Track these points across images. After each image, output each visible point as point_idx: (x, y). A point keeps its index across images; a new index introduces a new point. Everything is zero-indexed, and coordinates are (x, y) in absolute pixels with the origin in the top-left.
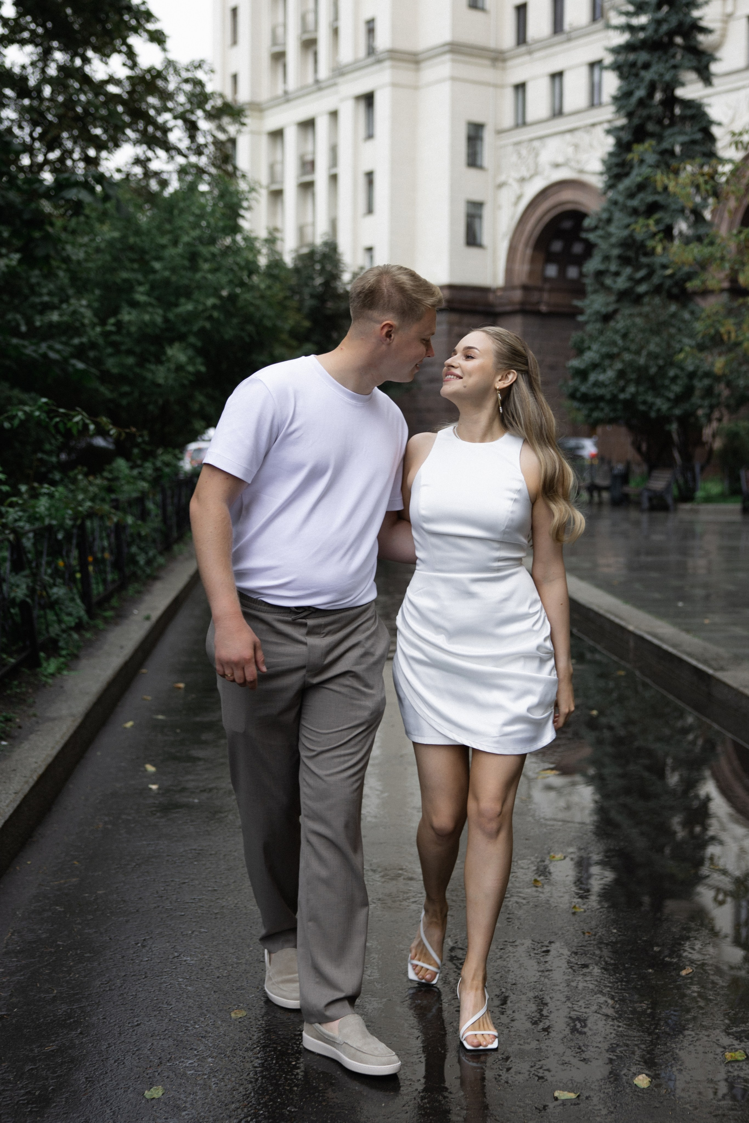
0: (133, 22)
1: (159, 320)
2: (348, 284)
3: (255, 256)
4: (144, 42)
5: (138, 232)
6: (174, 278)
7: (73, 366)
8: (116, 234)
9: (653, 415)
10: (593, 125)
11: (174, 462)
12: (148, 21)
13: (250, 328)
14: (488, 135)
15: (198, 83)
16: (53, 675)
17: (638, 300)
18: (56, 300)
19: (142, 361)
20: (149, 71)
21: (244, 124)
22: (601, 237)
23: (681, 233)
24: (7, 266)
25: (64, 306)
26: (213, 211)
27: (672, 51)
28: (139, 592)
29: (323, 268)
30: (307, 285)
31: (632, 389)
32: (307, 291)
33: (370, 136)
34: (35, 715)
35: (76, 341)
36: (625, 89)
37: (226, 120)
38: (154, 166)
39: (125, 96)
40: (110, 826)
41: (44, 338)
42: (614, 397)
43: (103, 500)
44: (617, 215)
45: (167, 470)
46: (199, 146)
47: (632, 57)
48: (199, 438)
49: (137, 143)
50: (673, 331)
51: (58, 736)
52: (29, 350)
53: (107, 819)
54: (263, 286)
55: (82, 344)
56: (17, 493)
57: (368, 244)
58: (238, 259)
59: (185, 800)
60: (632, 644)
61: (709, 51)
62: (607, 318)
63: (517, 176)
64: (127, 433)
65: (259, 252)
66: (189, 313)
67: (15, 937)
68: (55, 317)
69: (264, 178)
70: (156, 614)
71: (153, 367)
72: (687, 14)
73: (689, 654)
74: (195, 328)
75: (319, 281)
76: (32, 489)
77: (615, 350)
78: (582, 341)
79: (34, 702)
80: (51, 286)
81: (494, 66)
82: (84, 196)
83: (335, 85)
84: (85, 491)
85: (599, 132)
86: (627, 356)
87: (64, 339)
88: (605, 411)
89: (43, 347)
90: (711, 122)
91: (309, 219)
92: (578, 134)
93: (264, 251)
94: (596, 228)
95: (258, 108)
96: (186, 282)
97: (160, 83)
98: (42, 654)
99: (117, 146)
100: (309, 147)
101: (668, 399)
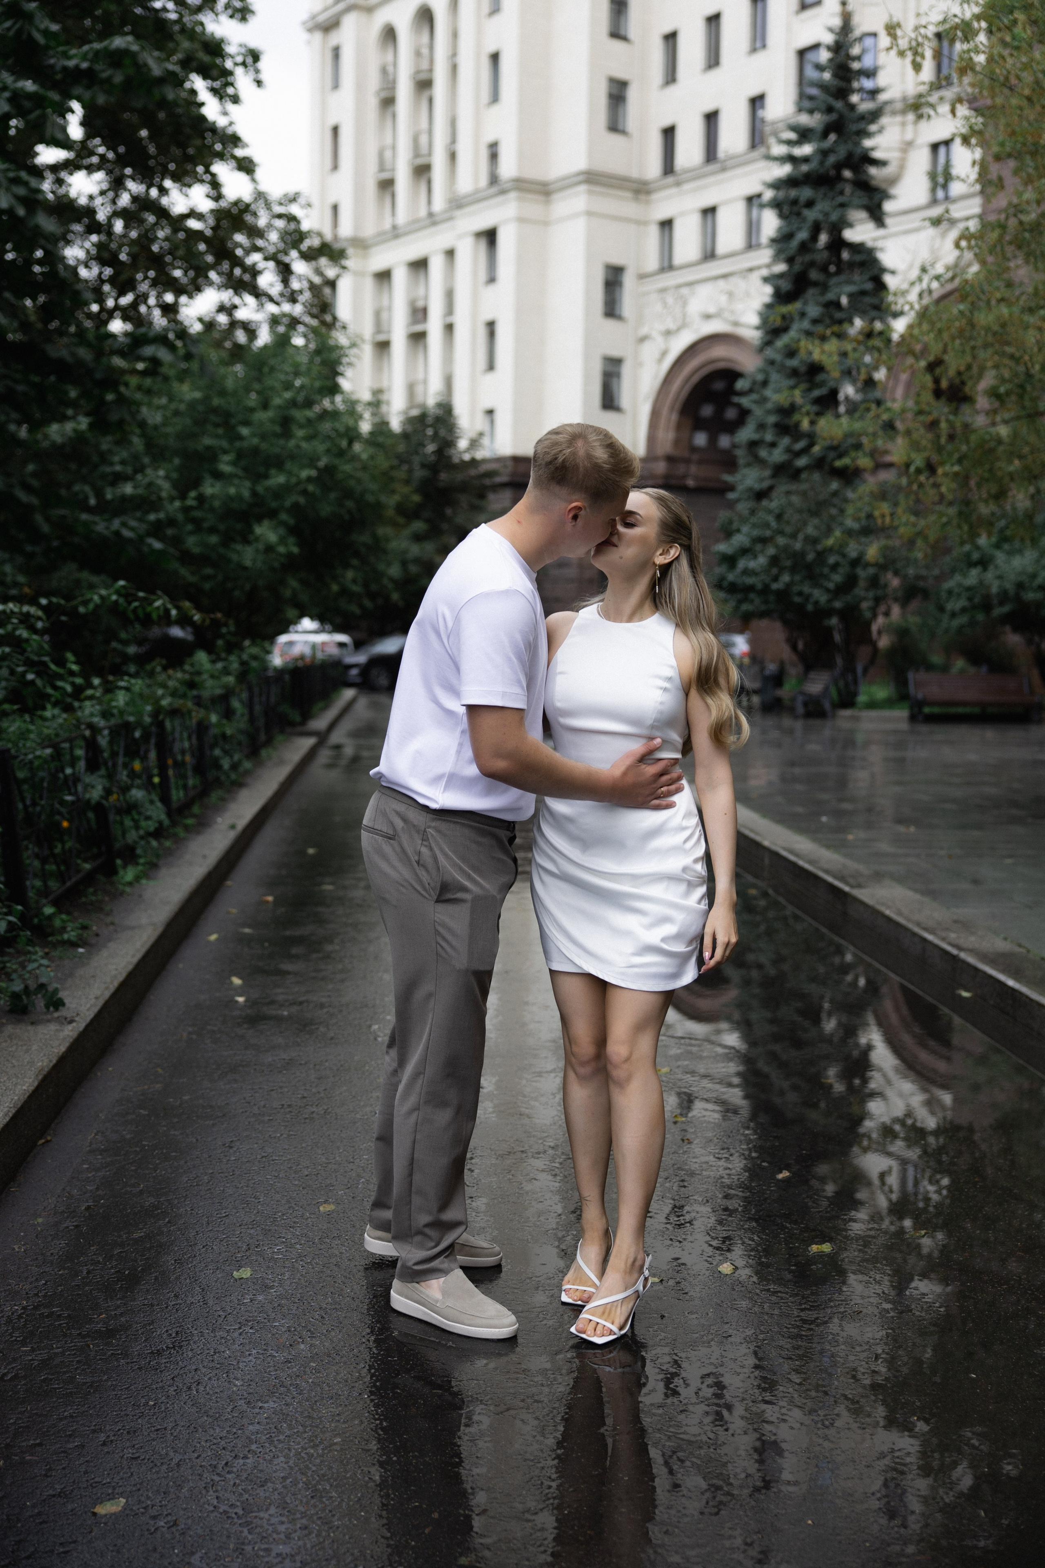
0: (218, 147)
1: (246, 494)
2: (465, 452)
3: (356, 422)
4: (232, 170)
5: (223, 393)
6: (264, 446)
7: (150, 546)
8: (197, 395)
9: (810, 607)
10: (751, 270)
11: (262, 655)
12: (236, 146)
13: (350, 504)
14: (629, 281)
15: (291, 219)
16: (130, 884)
17: (795, 474)
18: (129, 470)
19: (227, 540)
20: (236, 203)
21: (344, 268)
22: (755, 402)
23: (847, 398)
24: (75, 431)
25: (139, 477)
26: (309, 370)
27: (839, 186)
28: (223, 799)
29: (436, 434)
30: (417, 453)
31: (786, 578)
32: (416, 460)
33: (492, 280)
34: (113, 924)
35: (152, 517)
36: (786, 230)
37: (323, 261)
38: (242, 314)
39: (208, 233)
40: (194, 1037)
41: (116, 513)
42: (766, 587)
43: (184, 696)
44: (775, 377)
45: (254, 664)
46: (293, 292)
47: (793, 193)
48: (291, 628)
49: (221, 287)
50: (834, 511)
51: (138, 944)
52: (101, 527)
53: (190, 1029)
54: (364, 456)
55: (159, 521)
56: (90, 686)
57: (488, 405)
58: (337, 425)
59: (274, 1012)
60: (767, 861)
61: (883, 186)
62: (761, 495)
63: (662, 327)
64: (211, 619)
65: (361, 417)
66: (280, 486)
67: (99, 1137)
68: (128, 489)
69: (367, 330)
70: (242, 823)
71: (239, 547)
72: (858, 144)
73: (827, 872)
74: (288, 503)
75: (431, 448)
76: (105, 682)
77: (768, 533)
78: (731, 522)
79: (112, 911)
80: (125, 454)
81: (636, 199)
82: (164, 354)
83: (451, 219)
84: (164, 686)
85: (755, 278)
86: (781, 541)
87: (138, 514)
88: (755, 603)
89: (116, 524)
90: (883, 270)
91: (420, 376)
92: (733, 280)
93: (367, 415)
94: (751, 391)
95: (361, 244)
96: (277, 450)
97: (248, 218)
98: (119, 862)
99: (199, 289)
100: (421, 292)
101: (828, 590)
